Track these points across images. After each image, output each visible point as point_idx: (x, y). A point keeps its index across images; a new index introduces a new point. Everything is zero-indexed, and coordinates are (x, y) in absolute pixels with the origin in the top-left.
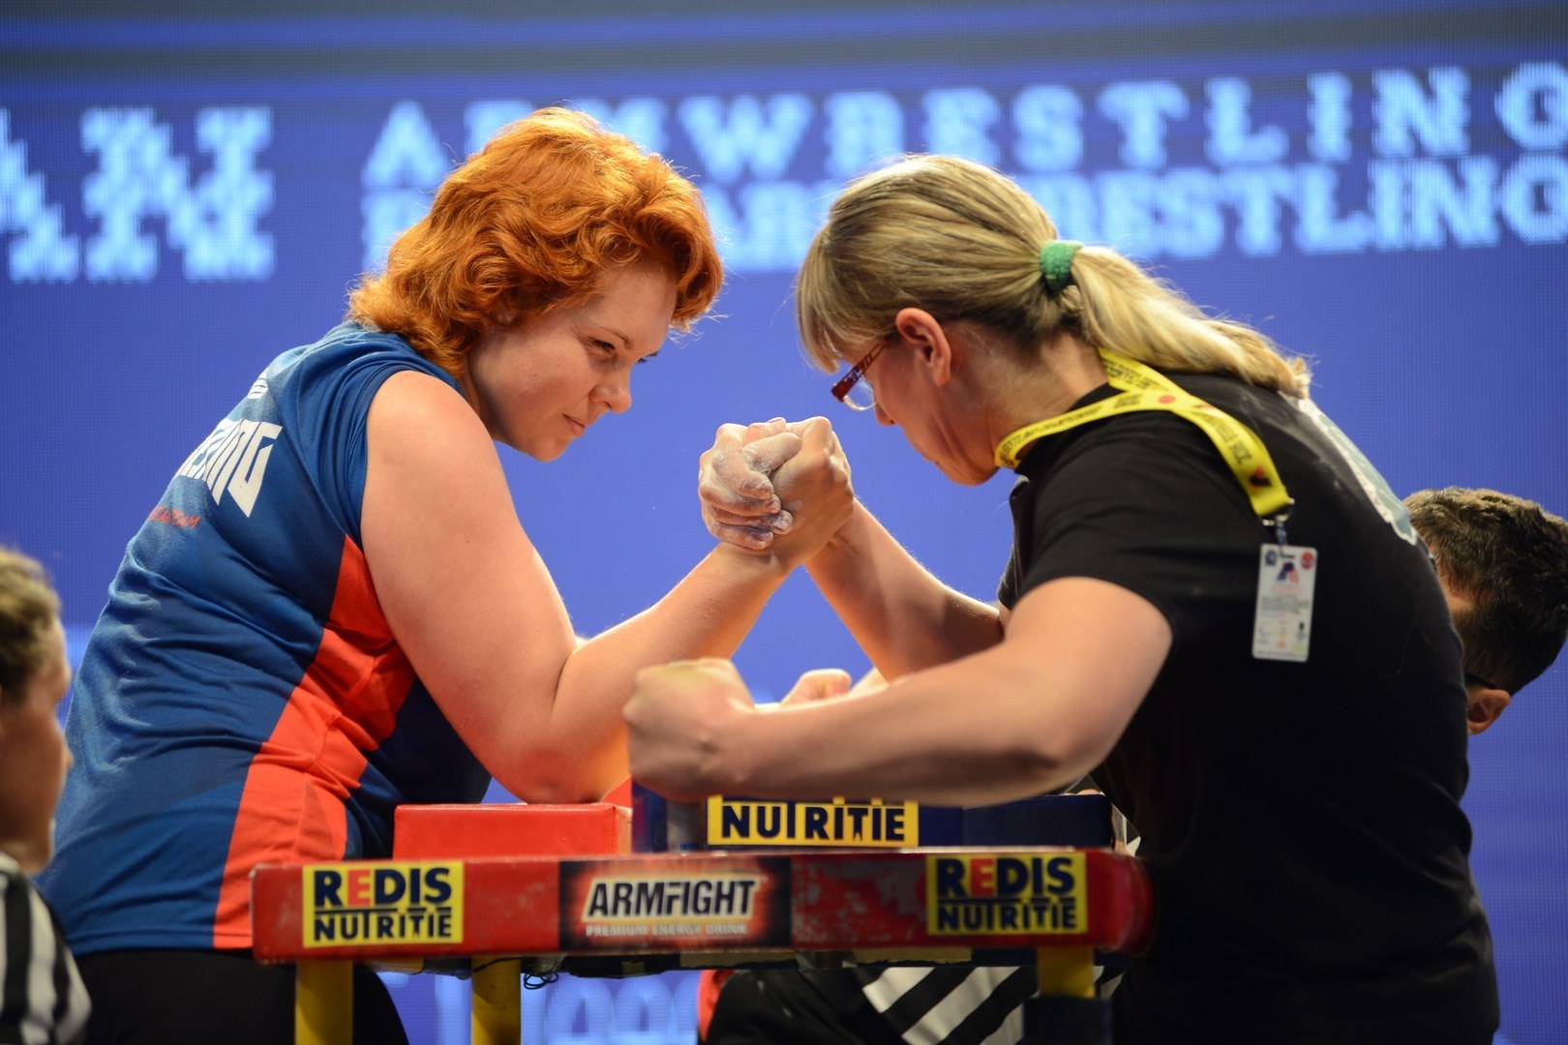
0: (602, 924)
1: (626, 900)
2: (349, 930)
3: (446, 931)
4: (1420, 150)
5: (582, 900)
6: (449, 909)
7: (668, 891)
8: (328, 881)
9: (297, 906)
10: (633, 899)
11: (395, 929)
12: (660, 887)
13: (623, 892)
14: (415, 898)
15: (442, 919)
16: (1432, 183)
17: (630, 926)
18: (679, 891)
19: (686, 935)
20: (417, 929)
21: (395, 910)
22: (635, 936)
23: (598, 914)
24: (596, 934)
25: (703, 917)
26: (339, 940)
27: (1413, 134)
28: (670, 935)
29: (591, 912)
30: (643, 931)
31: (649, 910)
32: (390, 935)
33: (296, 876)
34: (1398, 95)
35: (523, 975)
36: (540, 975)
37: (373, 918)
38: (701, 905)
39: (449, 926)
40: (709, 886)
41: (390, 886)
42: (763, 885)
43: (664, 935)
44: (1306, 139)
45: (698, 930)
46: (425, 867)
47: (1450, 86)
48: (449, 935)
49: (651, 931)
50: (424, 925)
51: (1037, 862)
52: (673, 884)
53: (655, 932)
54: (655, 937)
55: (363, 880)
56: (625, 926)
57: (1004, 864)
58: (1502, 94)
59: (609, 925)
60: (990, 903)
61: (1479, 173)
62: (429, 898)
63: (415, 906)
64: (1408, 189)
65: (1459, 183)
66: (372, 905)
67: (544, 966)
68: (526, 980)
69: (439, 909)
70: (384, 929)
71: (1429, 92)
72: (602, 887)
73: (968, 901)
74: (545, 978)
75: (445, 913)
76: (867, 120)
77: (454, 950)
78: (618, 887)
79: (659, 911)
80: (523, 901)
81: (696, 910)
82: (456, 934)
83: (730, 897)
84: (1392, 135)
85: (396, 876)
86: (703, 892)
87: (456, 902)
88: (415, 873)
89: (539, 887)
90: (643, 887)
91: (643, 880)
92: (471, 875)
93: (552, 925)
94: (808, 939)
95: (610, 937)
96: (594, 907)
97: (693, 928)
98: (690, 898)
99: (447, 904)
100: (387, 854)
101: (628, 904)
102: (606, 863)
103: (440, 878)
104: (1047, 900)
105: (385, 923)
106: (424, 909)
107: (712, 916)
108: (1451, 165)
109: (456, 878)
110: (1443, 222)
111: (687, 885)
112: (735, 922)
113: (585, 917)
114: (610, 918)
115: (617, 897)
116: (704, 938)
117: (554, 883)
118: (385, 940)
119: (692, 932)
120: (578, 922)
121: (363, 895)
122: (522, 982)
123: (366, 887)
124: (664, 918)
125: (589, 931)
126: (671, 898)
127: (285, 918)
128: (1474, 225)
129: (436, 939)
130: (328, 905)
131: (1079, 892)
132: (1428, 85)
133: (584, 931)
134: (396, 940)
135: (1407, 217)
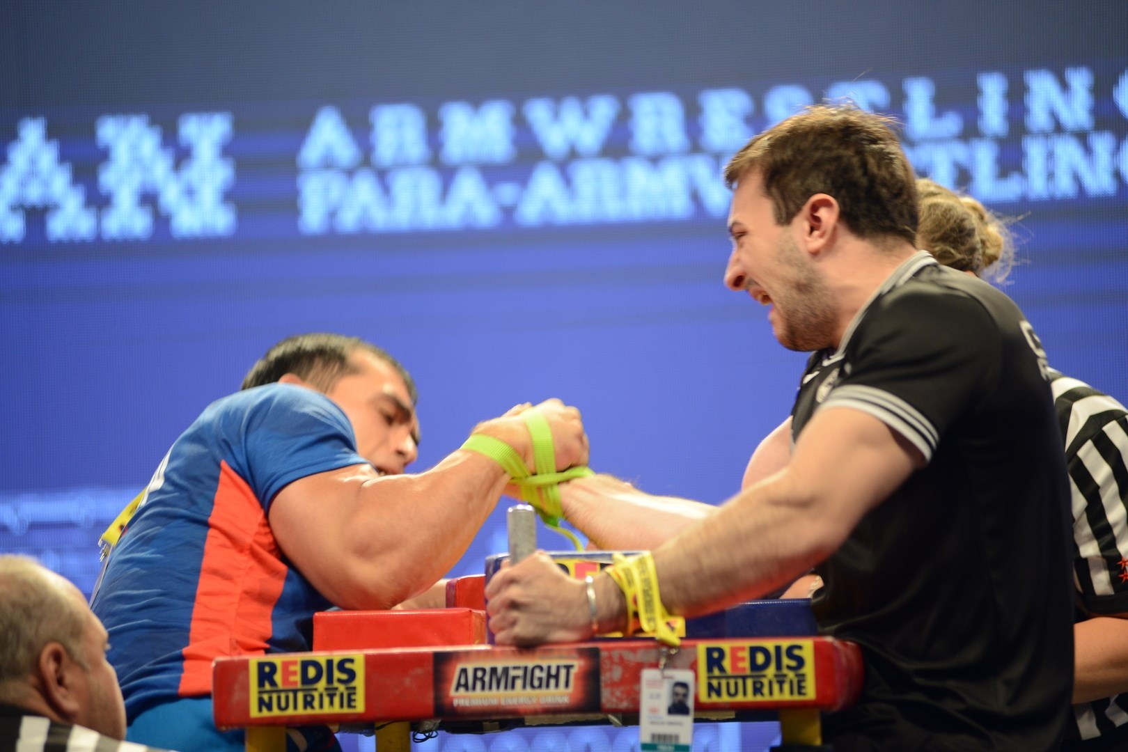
0: (464, 697)
1: (482, 680)
2: (283, 704)
3: (353, 704)
4: (1058, 128)
5: (450, 680)
6: (354, 688)
7: (512, 673)
8: (267, 669)
9: (246, 688)
10: (487, 679)
11: (316, 703)
12: (506, 670)
13: (480, 674)
14: (330, 680)
15: (349, 695)
16: (1068, 151)
17: (485, 699)
18: (520, 673)
19: (525, 704)
20: (331, 703)
21: (316, 689)
22: (489, 706)
23: (462, 690)
24: (461, 705)
25: (537, 692)
26: (276, 712)
27: (1054, 116)
28: (514, 705)
29: (457, 689)
30: (494, 702)
31: (498, 687)
32: (312, 707)
33: (244, 665)
34: (1042, 88)
35: (412, 733)
36: (424, 733)
37: (300, 696)
38: (536, 683)
39: (354, 700)
40: (541, 668)
41: (312, 672)
42: (580, 667)
43: (510, 705)
44: (977, 121)
45: (534, 701)
46: (337, 656)
47: (1080, 81)
48: (354, 707)
49: (500, 702)
50: (337, 700)
51: (778, 649)
52: (515, 668)
53: (503, 702)
54: (503, 706)
55: (292, 668)
56: (481, 699)
57: (754, 651)
58: (1118, 86)
59: (470, 698)
60: (744, 678)
61: (1102, 144)
62: (340, 681)
63: (330, 686)
64: (1050, 156)
65: (1088, 150)
66: (299, 686)
67: (427, 726)
68: (414, 735)
69: (347, 688)
70: (308, 703)
71: (1064, 86)
72: (464, 671)
73: (728, 677)
74: (427, 734)
75: (351, 691)
76: (659, 113)
77: (359, 716)
78: (476, 670)
79: (506, 687)
80: (407, 681)
81: (532, 686)
82: (360, 706)
83: (557, 677)
84: (1038, 117)
85: (316, 664)
86: (537, 673)
87: (359, 683)
88: (330, 663)
89: (419, 671)
90: (494, 670)
91: (493, 664)
92: (369, 661)
93: (429, 698)
94: (614, 706)
95: (470, 707)
96: (459, 685)
97: (530, 699)
98: (528, 678)
99: (353, 684)
100: (310, 649)
101: (483, 683)
102: (467, 653)
103: (348, 665)
104: (785, 676)
105: (309, 699)
106: (337, 689)
107: (544, 691)
108: (1082, 137)
109: (359, 668)
110: (1077, 178)
111: (526, 668)
112: (561, 695)
113: (452, 693)
114: (470, 693)
115: (475, 678)
116: (538, 707)
117: (429, 667)
118: (309, 711)
119: (529, 702)
120: (447, 696)
121: (292, 679)
122: (412, 738)
123: (295, 673)
124: (509, 692)
125: (456, 703)
126: (514, 678)
127: (237, 697)
128: (1099, 181)
129: (346, 710)
130: (267, 687)
131: (809, 670)
132: (1065, 81)
133: (452, 704)
134: (317, 711)
135: (1051, 176)
